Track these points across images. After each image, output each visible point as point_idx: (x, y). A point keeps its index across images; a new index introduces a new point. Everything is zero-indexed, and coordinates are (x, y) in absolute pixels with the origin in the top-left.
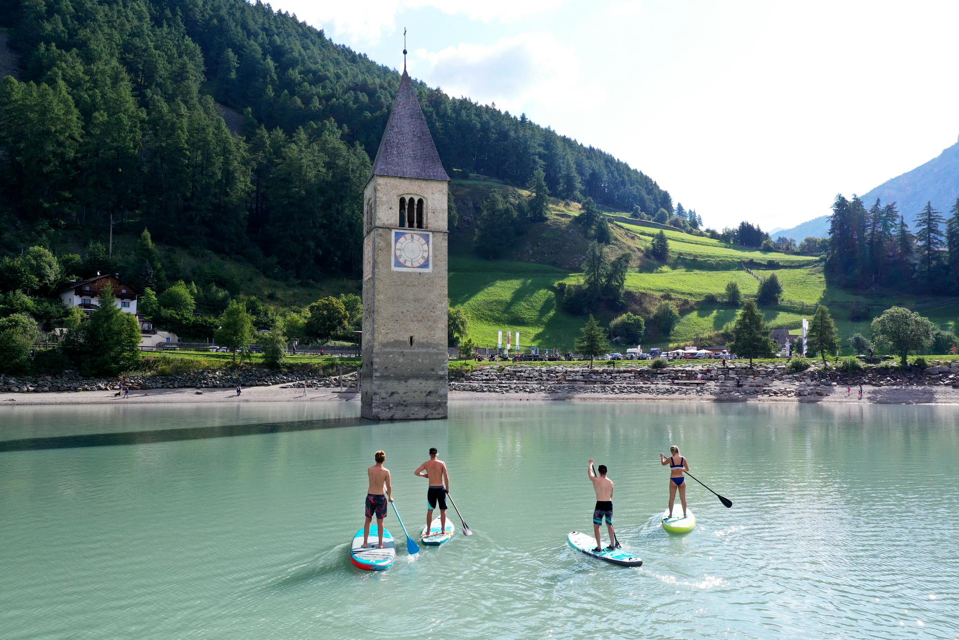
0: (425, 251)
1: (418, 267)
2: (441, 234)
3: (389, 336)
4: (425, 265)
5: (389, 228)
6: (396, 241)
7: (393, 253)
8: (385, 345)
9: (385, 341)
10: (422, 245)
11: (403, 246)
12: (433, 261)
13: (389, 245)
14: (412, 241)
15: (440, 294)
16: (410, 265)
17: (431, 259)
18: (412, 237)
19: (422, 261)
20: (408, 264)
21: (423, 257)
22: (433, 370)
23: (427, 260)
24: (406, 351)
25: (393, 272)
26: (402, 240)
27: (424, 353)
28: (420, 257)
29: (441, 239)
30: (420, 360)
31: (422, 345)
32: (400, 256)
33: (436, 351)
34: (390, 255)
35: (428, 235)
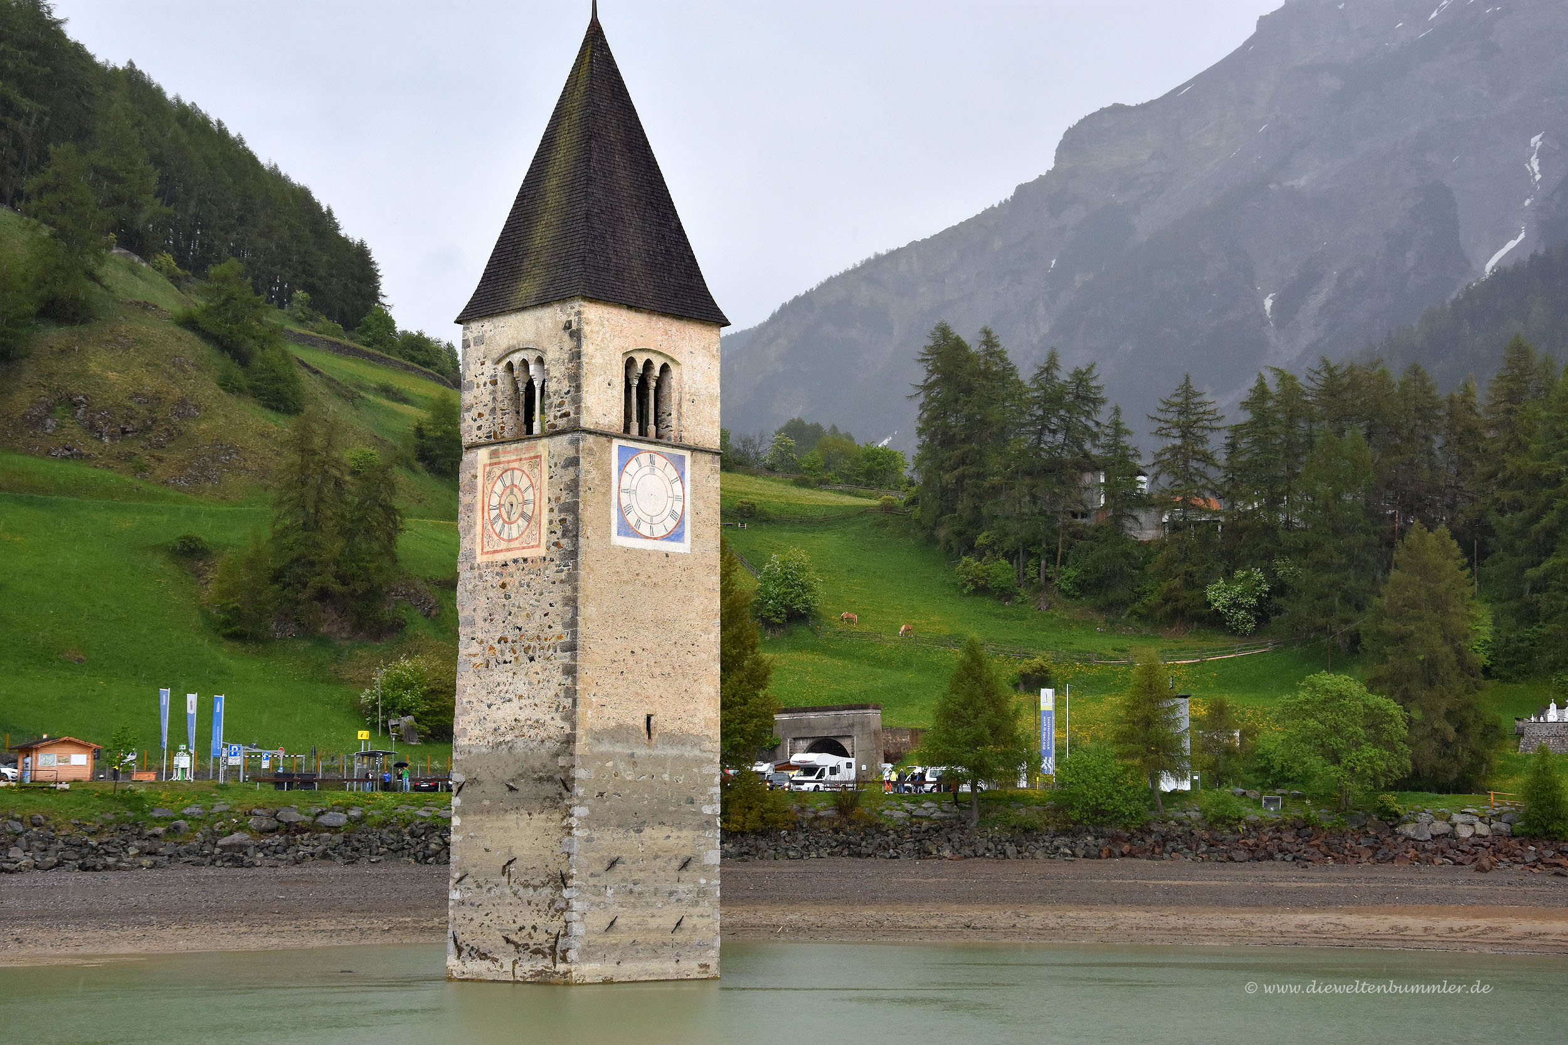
0: (677, 498)
1: (663, 538)
2: (708, 457)
3: (607, 711)
4: (675, 535)
5: (609, 436)
6: (622, 469)
7: (614, 501)
8: (598, 736)
9: (598, 727)
10: (672, 482)
11: (635, 482)
12: (693, 525)
13: (607, 477)
14: (652, 472)
15: (705, 610)
16: (648, 534)
17: (688, 518)
18: (652, 462)
19: (671, 524)
20: (644, 530)
21: (673, 513)
22: (692, 802)
23: (681, 523)
24: (641, 752)
25: (614, 547)
26: (632, 466)
27: (676, 758)
28: (667, 512)
29: (707, 471)
30: (666, 777)
31: (672, 739)
32: (630, 507)
33: (697, 752)
34: (608, 504)
35: (682, 458)
